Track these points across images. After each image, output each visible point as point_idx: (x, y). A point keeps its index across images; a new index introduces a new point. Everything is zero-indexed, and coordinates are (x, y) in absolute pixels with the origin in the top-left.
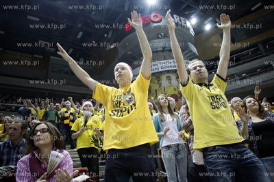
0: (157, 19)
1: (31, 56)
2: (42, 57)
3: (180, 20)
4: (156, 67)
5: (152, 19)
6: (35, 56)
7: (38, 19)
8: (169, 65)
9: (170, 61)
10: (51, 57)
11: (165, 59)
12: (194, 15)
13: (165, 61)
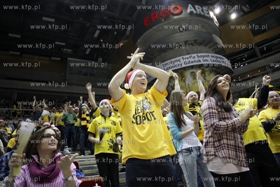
0: (177, 11)
1: (48, 59)
2: (59, 59)
3: (202, 11)
4: (179, 63)
5: (172, 11)
6: (52, 58)
7: (53, 20)
8: (193, 60)
9: (193, 55)
10: (69, 59)
11: (188, 54)
12: (218, 3)
13: (188, 56)
